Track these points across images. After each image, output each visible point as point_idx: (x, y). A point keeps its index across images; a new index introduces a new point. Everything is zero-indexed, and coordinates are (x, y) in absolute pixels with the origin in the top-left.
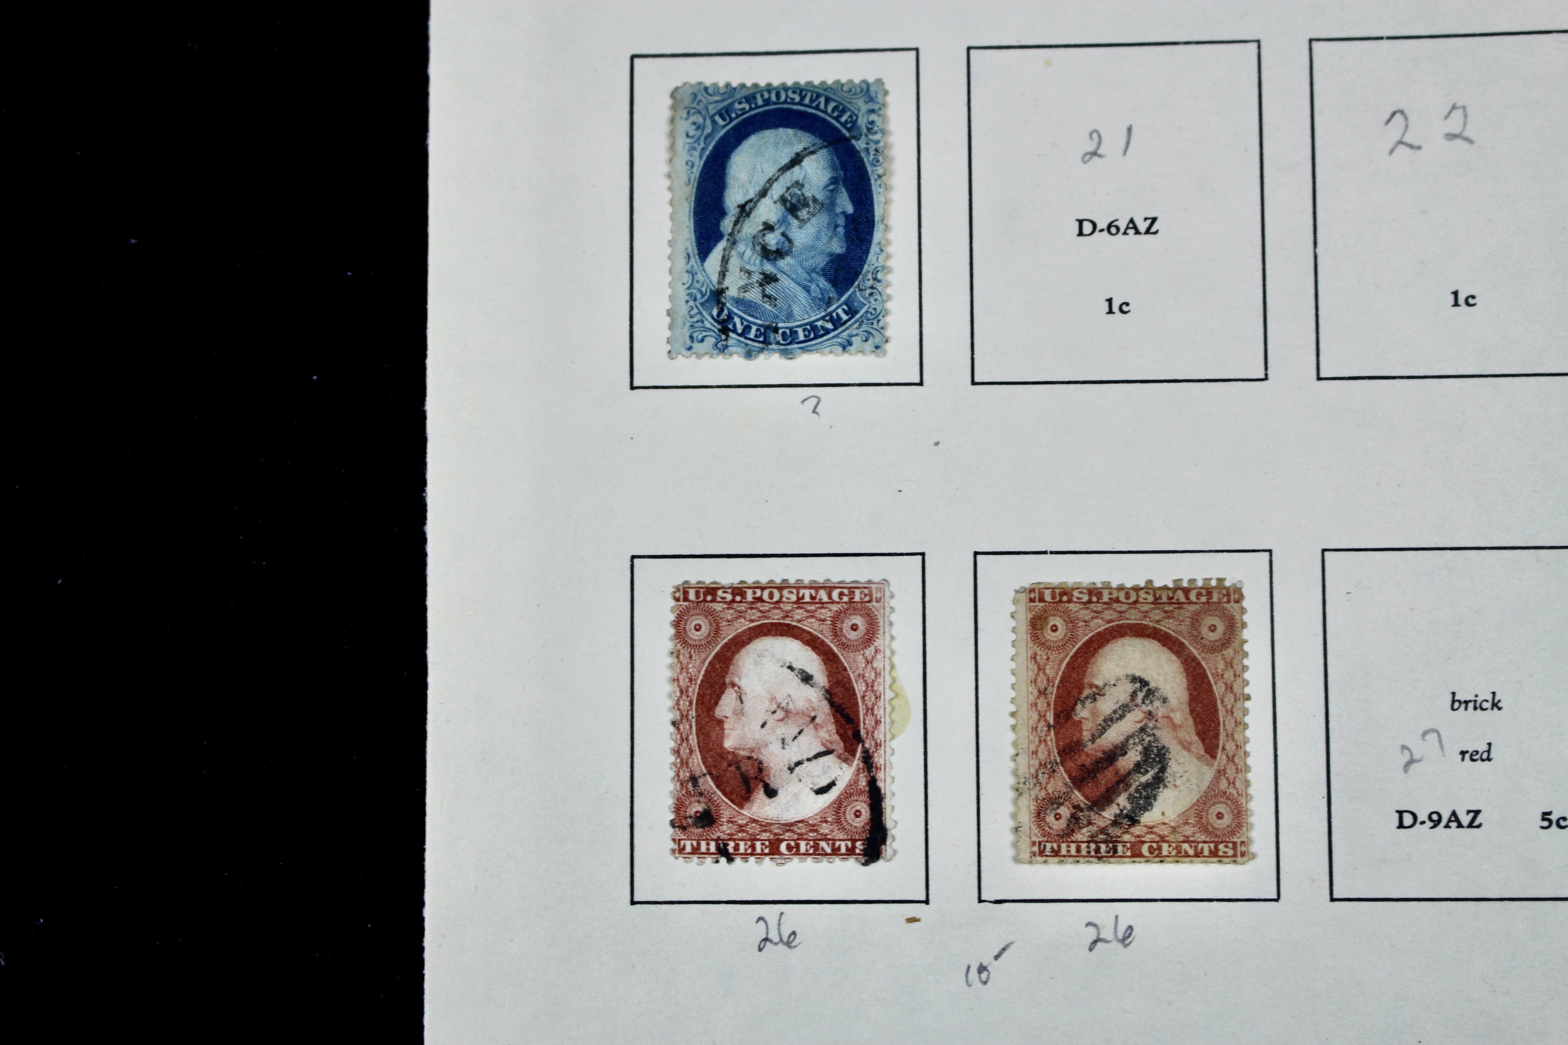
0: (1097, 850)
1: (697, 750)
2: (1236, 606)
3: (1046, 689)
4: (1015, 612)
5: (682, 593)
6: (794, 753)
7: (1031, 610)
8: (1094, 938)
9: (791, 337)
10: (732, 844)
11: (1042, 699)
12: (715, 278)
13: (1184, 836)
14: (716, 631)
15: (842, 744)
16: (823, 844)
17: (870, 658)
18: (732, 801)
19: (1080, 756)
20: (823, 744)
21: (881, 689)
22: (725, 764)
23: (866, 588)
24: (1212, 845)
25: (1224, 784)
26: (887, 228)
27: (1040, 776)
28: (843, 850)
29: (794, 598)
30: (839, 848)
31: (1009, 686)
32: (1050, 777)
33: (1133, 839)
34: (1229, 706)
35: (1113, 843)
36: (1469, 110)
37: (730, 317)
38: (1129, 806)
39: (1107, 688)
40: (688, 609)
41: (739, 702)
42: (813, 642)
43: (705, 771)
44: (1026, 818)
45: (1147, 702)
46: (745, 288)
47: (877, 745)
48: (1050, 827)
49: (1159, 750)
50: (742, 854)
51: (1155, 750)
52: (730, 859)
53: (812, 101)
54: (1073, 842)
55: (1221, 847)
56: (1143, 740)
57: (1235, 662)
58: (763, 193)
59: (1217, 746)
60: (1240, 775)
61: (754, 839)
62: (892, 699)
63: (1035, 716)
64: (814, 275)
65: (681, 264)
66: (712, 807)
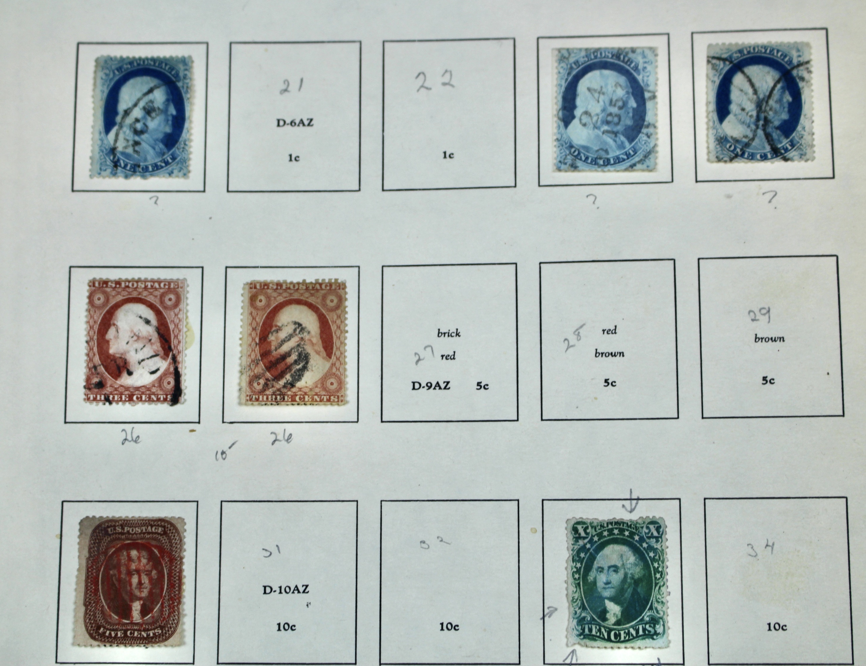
0: (276, 399)
1: (97, 354)
2: (343, 291)
3: (256, 327)
4: (244, 293)
5: (92, 283)
6: (141, 355)
7: (250, 292)
8: (274, 439)
9: (146, 169)
10: (111, 397)
11: (254, 332)
12: (112, 142)
13: (316, 393)
14: (107, 300)
15: (163, 352)
16: (153, 396)
17: (177, 313)
18: (112, 377)
19: (270, 357)
20: (154, 352)
21: (181, 327)
22: (109, 360)
23: (176, 282)
24: (328, 397)
25: (334, 370)
26: (191, 122)
27: (251, 366)
28: (162, 399)
29: (143, 286)
30: (160, 398)
31: (240, 326)
32: (256, 366)
33: (292, 394)
34: (338, 336)
35: (283, 395)
36: (453, 73)
37: (119, 160)
38: (291, 379)
39: (283, 327)
40: (95, 291)
41: (117, 333)
42: (151, 306)
43: (100, 363)
44: (244, 384)
45: (301, 333)
46: (126, 147)
47: (179, 352)
48: (255, 388)
49: (305, 354)
50: (116, 401)
51: (304, 354)
52: (110, 403)
53: (159, 64)
54: (265, 395)
55: (332, 397)
56: (298, 350)
57: (341, 316)
58: (135, 105)
59: (332, 353)
60: (342, 366)
61: (121, 394)
62: (186, 332)
63: (251, 340)
64: (157, 142)
65: (97, 136)
66: (103, 380)
